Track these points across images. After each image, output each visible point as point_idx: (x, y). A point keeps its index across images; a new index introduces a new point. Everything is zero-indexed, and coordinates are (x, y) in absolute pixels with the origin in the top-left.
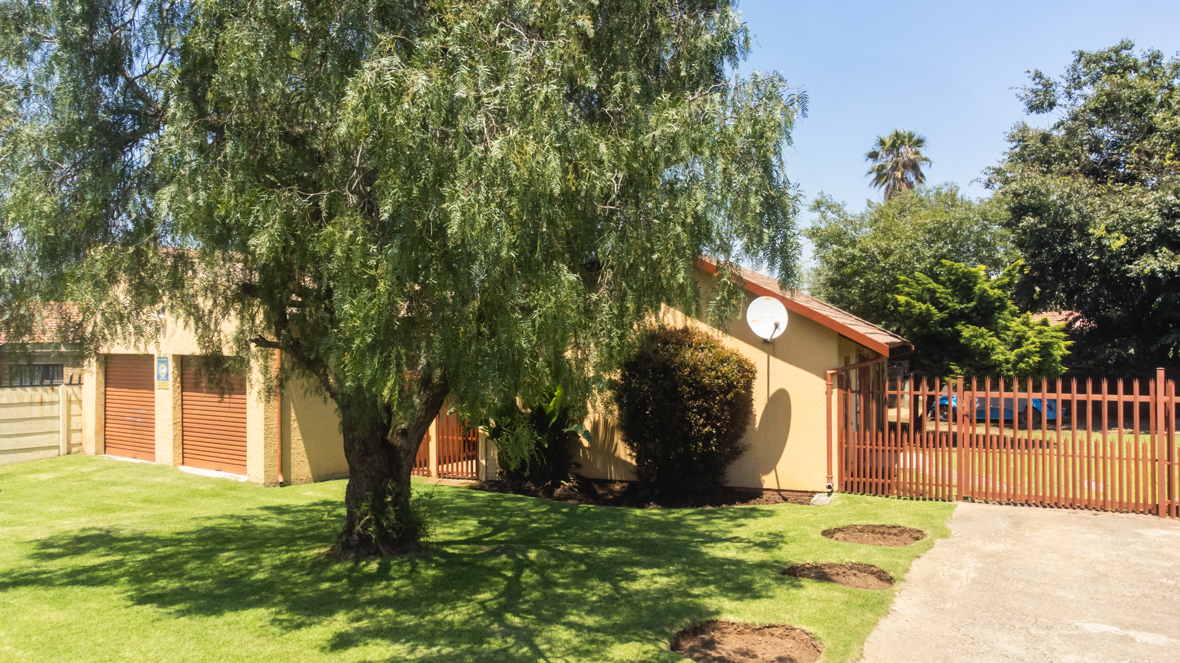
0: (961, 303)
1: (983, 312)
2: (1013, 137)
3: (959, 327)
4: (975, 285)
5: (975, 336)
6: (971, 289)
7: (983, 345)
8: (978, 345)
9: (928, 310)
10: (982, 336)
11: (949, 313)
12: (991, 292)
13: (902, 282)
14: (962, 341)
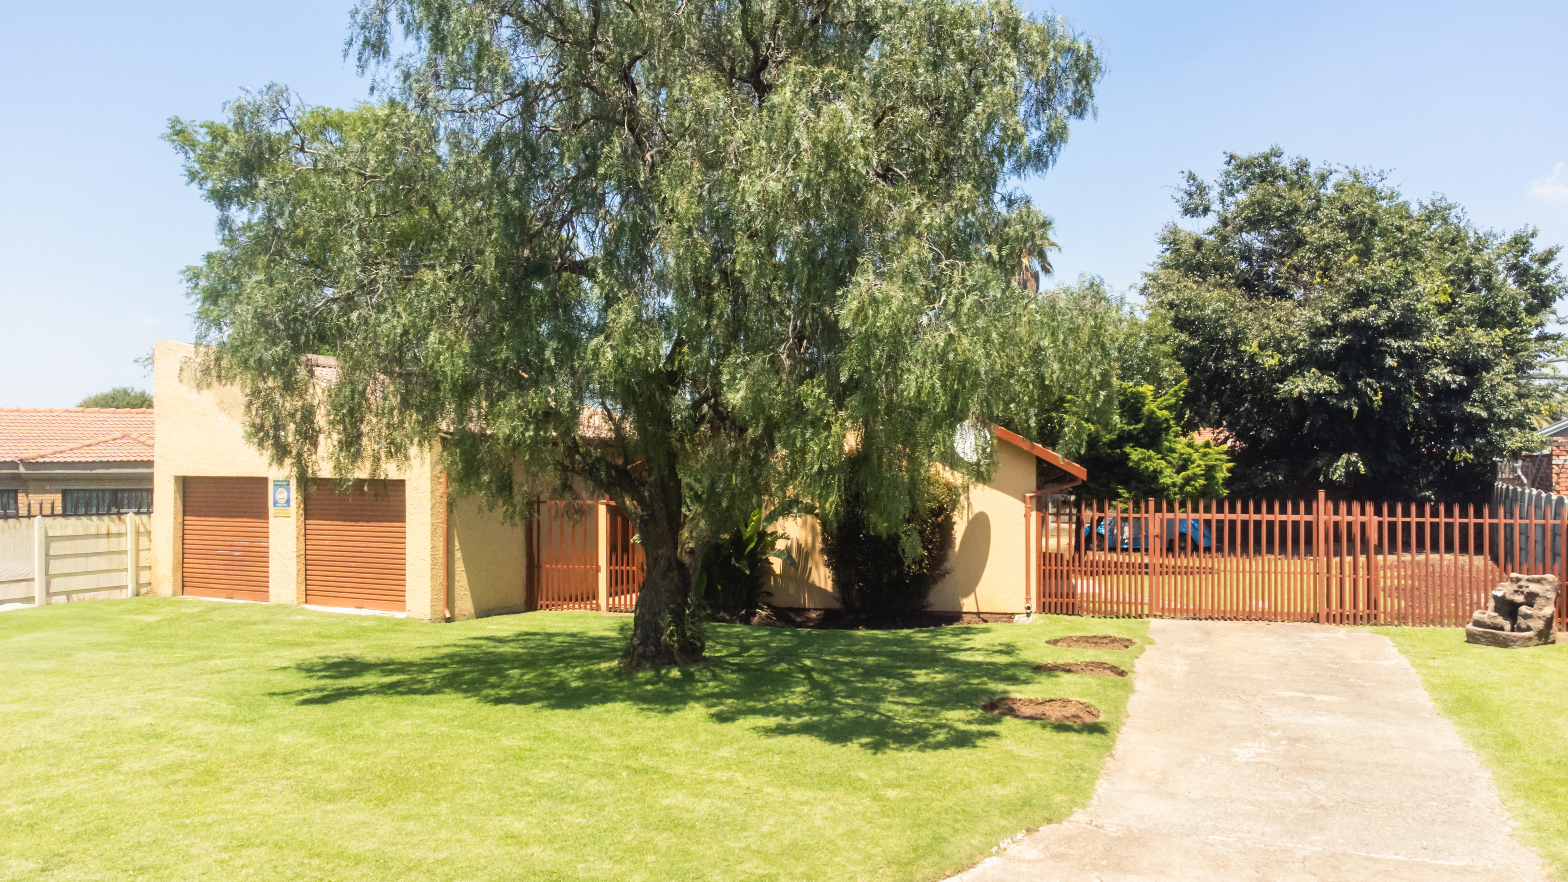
0: (1129, 424)
1: (1151, 433)
2: (1165, 239)
3: (1127, 449)
4: (1144, 405)
5: (1143, 459)
6: (1140, 409)
7: (1151, 468)
8: (1147, 468)
9: (1097, 431)
10: (1150, 459)
11: (1119, 435)
12: (1159, 413)
13: (1069, 401)
14: (1131, 464)
